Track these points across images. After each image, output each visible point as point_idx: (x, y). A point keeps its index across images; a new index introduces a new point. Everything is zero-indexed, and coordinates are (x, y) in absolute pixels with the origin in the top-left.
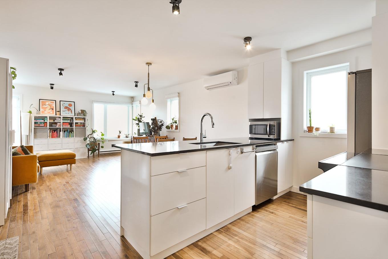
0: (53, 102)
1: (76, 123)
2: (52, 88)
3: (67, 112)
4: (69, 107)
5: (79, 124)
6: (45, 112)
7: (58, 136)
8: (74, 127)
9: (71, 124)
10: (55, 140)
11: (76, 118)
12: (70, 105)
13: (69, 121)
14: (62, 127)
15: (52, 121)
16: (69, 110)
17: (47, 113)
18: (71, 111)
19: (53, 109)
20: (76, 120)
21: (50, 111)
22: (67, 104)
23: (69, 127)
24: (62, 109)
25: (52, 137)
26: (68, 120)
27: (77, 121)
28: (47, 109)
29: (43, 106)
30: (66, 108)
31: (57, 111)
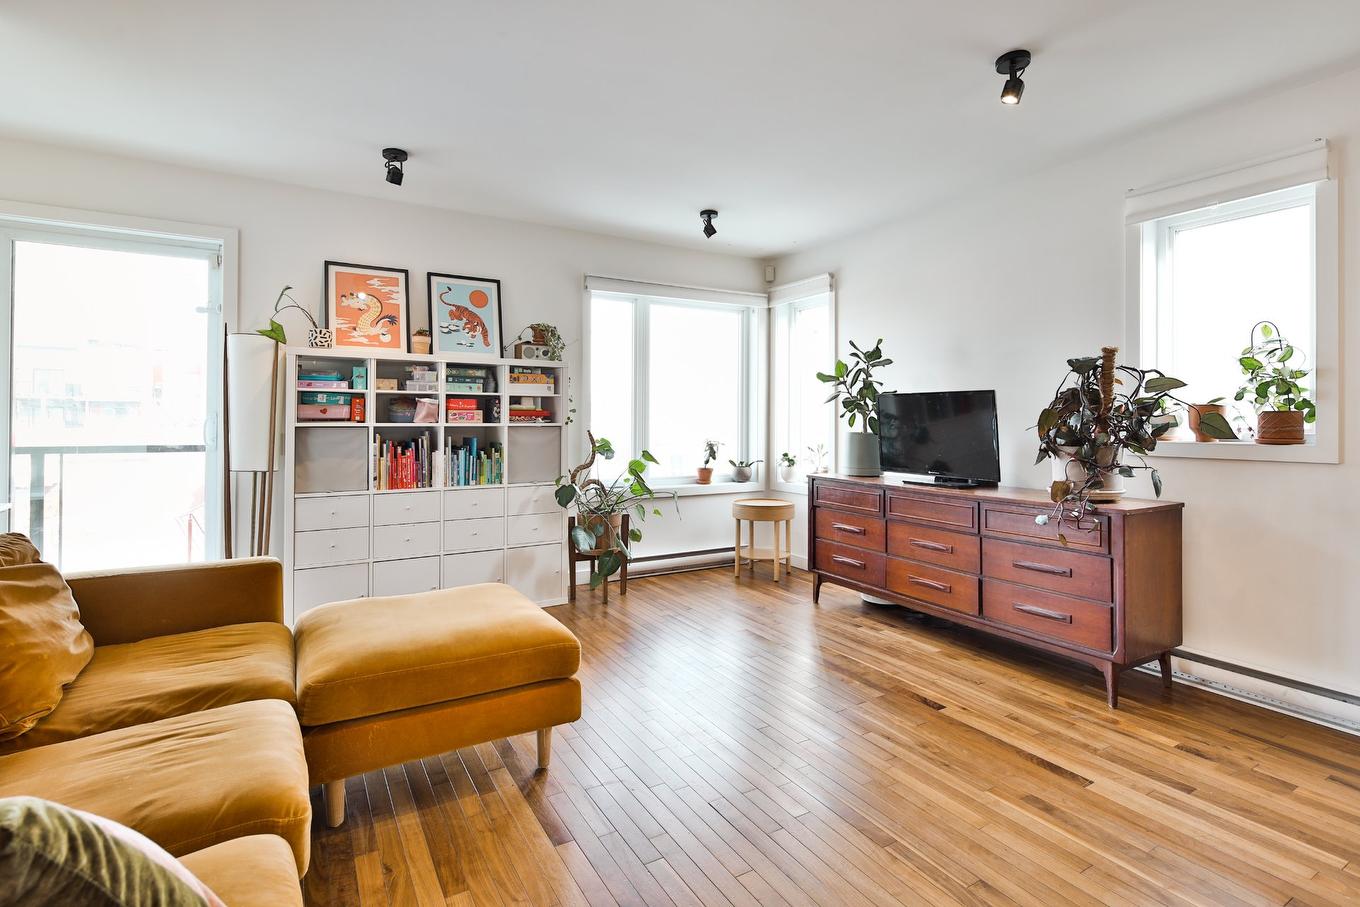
0: (395, 283)
1: (515, 400)
2: (395, 177)
3: (464, 336)
4: (472, 308)
5: (527, 405)
6: (355, 333)
7: (423, 478)
8: (505, 422)
9: (488, 406)
10: (410, 501)
11: (512, 369)
12: (479, 299)
13: (477, 390)
14: (441, 425)
15: (390, 388)
16: (473, 329)
17: (365, 341)
18: (485, 333)
19: (393, 320)
20: (514, 380)
21: (379, 329)
22: (461, 293)
23: (476, 421)
24: (441, 318)
25: (394, 483)
26: (474, 379)
27: (519, 390)
28: (365, 321)
29: (345, 302)
30: (459, 312)
31: (413, 331)
